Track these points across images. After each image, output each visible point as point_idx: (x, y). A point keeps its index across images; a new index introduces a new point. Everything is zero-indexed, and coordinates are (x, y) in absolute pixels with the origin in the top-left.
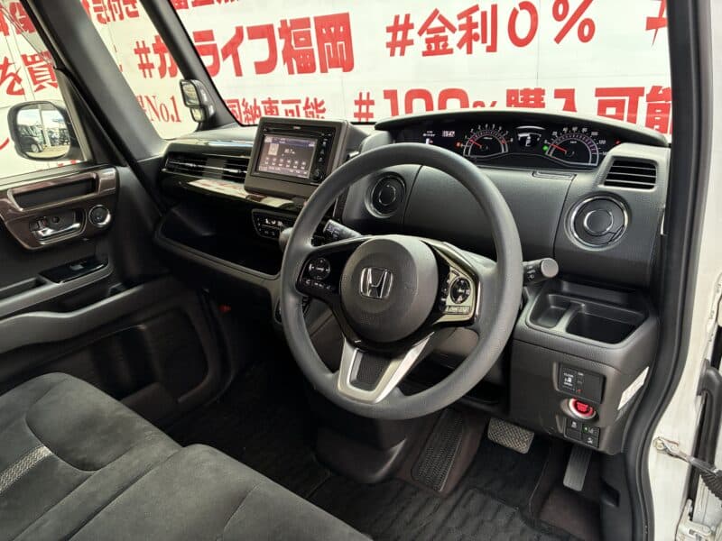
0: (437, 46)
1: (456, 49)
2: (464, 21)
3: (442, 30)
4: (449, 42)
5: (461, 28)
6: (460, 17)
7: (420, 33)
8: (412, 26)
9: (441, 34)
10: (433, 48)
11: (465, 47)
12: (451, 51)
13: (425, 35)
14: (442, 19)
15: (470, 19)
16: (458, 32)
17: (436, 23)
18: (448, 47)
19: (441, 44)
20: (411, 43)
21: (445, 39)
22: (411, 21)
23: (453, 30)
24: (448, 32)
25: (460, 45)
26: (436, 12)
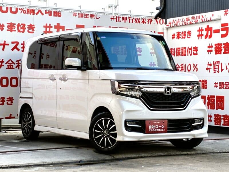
0: (10, 67)
1: (15, 68)
2: (17, 62)
3: (12, 64)
4: (13, 66)
5: (17, 64)
6: (16, 61)
7: (6, 64)
8: (4, 62)
9: (11, 64)
10: (9, 67)
11: (17, 68)
12: (14, 68)
13: (7, 64)
14: (12, 61)
15: (19, 62)
16: (16, 64)
17: (10, 62)
18: (13, 67)
19: (11, 66)
20: (3, 65)
21: (13, 65)
22: (4, 61)
23: (15, 64)
24: (13, 64)
25: (16, 67)
26: (10, 60)
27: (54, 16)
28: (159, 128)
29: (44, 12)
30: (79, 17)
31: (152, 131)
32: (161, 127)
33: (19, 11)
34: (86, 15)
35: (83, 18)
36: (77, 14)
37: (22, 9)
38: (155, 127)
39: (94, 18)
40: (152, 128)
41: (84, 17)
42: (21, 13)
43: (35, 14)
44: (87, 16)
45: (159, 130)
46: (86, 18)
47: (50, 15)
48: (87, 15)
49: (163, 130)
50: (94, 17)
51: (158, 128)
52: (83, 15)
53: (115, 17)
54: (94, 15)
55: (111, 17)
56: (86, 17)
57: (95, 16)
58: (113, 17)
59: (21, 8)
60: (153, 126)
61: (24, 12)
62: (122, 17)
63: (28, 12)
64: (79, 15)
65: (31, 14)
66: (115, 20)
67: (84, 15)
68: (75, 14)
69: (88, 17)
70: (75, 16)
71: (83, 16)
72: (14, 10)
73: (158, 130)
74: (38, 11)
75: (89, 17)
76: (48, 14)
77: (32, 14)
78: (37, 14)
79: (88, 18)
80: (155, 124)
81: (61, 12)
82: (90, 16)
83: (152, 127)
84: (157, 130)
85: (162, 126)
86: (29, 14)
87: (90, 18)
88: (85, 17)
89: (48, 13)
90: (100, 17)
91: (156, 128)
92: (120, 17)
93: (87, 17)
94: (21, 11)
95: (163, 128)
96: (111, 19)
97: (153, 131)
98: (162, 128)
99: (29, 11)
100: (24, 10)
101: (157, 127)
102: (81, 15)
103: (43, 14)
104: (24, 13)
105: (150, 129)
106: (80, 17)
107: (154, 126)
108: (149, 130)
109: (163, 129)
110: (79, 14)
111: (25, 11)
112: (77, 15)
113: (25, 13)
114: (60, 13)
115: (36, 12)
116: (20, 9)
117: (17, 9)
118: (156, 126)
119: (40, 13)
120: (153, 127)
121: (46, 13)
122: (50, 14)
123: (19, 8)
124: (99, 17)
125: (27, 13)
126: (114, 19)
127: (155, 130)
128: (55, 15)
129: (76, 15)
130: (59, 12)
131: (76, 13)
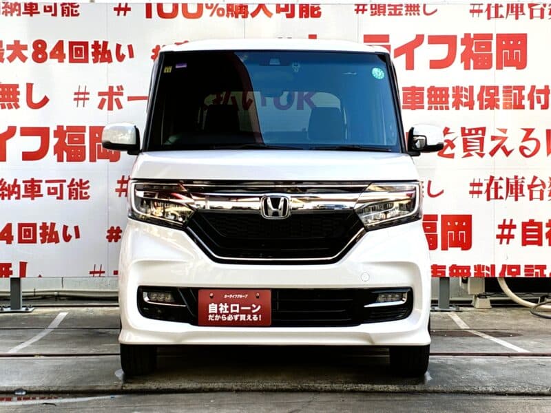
27: (301, 16)
28: (242, 312)
29: (272, 9)
30: (372, 15)
31: (220, 319)
32: (249, 308)
33: (206, 12)
34: (393, 7)
35: (384, 15)
36: (366, 7)
37: (214, 5)
38: (229, 309)
39: (419, 14)
40: (218, 311)
41: (387, 12)
42: (211, 15)
43: (249, 16)
44: (395, 9)
45: (243, 317)
46: (395, 14)
47: (291, 16)
48: (398, 7)
49: (255, 318)
50: (418, 10)
51: (238, 311)
52: (385, 9)
53: (484, 8)
54: (418, 6)
55: (471, 8)
56: (393, 12)
57: (421, 9)
58: (476, 8)
59: (212, 5)
60: (224, 308)
61: (221, 12)
62: (508, 5)
63: (230, 12)
64: (372, 9)
65: (237, 17)
66: (484, 15)
67: (387, 8)
68: (361, 7)
69: (400, 12)
70: (360, 12)
71: (384, 12)
72: (192, 9)
73: (239, 318)
74: (255, 7)
75: (403, 12)
76: (283, 14)
77: (240, 16)
78: (254, 14)
79: (400, 14)
80: (229, 302)
81: (320, 6)
82: (407, 10)
83: (218, 307)
84: (236, 319)
85: (254, 306)
86: (232, 16)
87: (406, 14)
88: (390, 14)
89: (286, 9)
90: (436, 11)
91: (232, 311)
92: (501, 6)
93: (395, 12)
94: (211, 11)
95: (255, 313)
96: (472, 11)
97: (223, 318)
98: (254, 311)
99: (232, 10)
100: (219, 7)
101: (235, 308)
102: (379, 9)
103: (269, 14)
104: (219, 15)
105: (212, 314)
106: (375, 14)
107: (226, 306)
108: (210, 316)
109: (255, 316)
110: (374, 7)
111: (223, 9)
112: (366, 10)
113: (223, 15)
114: (319, 8)
115: (251, 9)
116: (209, 5)
117: (200, 6)
118: (232, 306)
119: (261, 11)
120: (221, 309)
121: (279, 9)
122: (289, 12)
123: (207, 5)
124: (433, 10)
125: (228, 16)
126: (480, 11)
127: (230, 318)
128: (304, 13)
129: (364, 10)
130: (316, 6)
131: (364, 5)
